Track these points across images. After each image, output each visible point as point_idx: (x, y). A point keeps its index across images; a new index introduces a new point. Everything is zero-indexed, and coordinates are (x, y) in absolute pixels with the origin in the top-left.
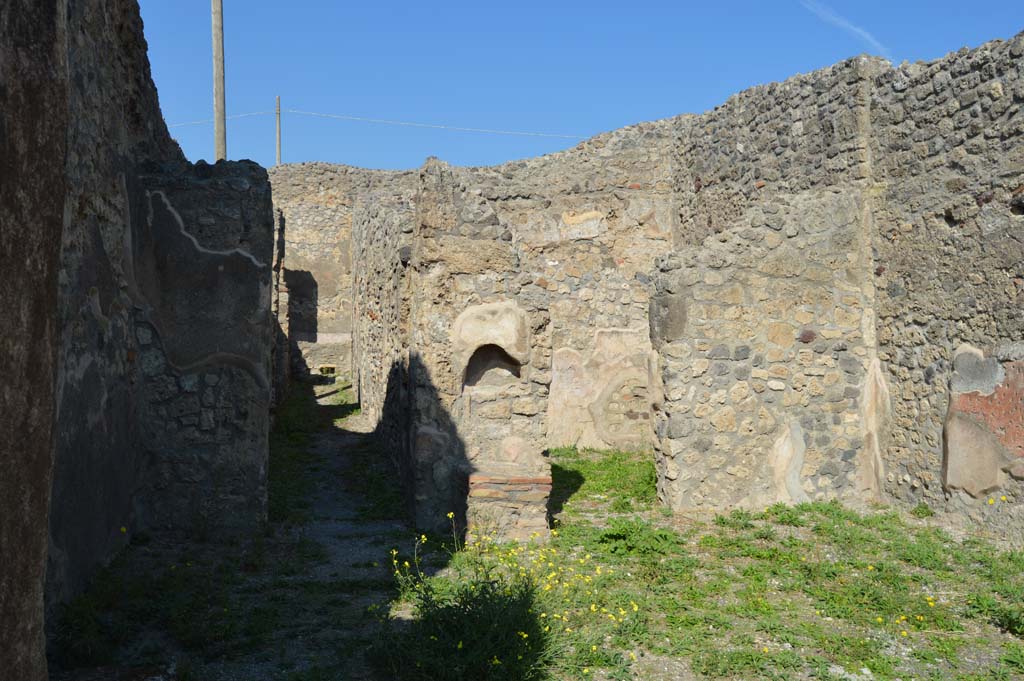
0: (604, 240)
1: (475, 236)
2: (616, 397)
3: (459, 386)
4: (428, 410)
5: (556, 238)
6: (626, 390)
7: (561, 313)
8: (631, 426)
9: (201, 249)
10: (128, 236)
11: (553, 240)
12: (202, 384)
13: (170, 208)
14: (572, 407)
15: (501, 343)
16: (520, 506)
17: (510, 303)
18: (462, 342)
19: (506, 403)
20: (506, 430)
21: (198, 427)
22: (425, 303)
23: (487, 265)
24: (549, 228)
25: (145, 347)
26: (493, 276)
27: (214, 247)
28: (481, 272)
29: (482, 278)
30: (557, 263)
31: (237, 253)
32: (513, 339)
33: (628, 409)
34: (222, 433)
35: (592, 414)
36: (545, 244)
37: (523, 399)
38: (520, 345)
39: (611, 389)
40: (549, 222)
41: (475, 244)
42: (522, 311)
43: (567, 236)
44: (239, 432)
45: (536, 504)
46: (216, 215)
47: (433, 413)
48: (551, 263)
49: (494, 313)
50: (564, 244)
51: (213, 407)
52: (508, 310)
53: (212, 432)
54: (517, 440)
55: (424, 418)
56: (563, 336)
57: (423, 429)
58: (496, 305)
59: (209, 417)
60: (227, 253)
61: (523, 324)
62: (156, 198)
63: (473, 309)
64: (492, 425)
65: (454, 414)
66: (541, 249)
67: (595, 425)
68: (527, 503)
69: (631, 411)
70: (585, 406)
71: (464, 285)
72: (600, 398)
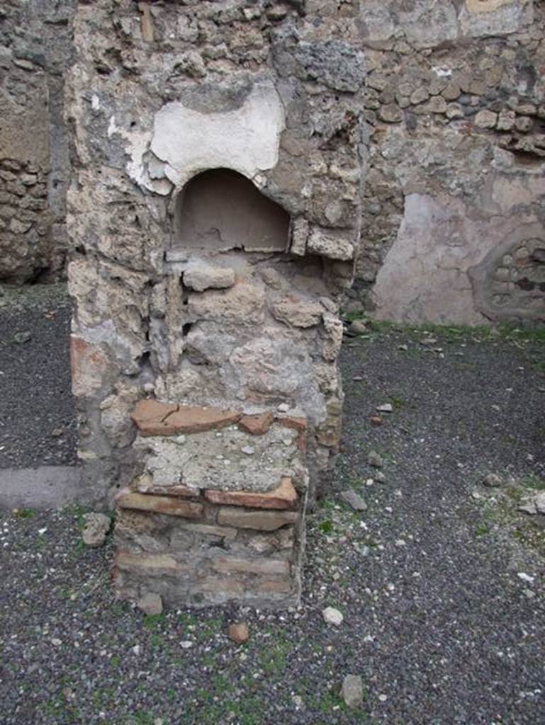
0: (524, 37)
2: (508, 260)
5: (452, 35)
6: (523, 253)
7: (447, 145)
8: (522, 299)
11: (448, 37)
14: (446, 269)
16: (232, 533)
22: (75, 69)
24: (445, 20)
30: (449, 73)
32: (268, 160)
33: (522, 277)
35: (471, 279)
36: (435, 45)
39: (502, 249)
40: (446, 9)
43: (470, 32)
48: (441, 73)
50: (463, 44)
56: (446, 175)
57: (82, 335)
66: (429, 51)
67: (473, 294)
69: (525, 280)
70: (465, 269)
72: (485, 261)
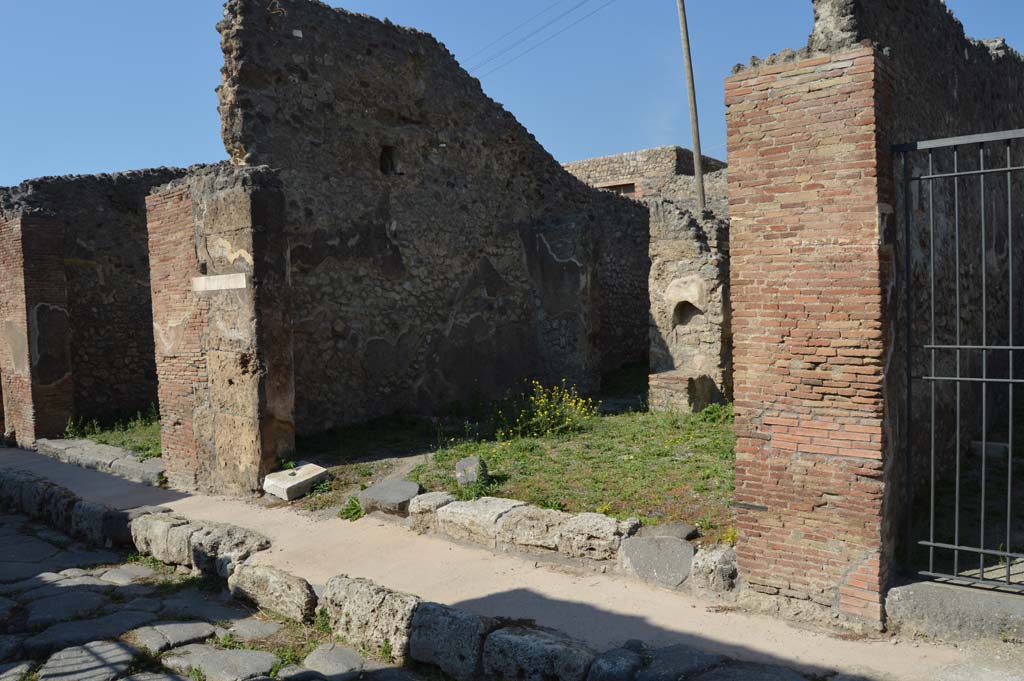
1: (676, 238)
3: (670, 326)
4: (654, 339)
9: (557, 260)
10: (524, 259)
12: (560, 324)
13: (545, 242)
15: (690, 300)
17: (695, 276)
18: (670, 301)
19: (696, 335)
20: (696, 351)
21: (559, 345)
23: (683, 255)
25: (538, 308)
26: (687, 261)
27: (563, 259)
28: (679, 260)
29: (681, 262)
31: (571, 262)
32: (696, 299)
34: (568, 348)
37: (706, 333)
38: (700, 301)
41: (675, 244)
42: (701, 280)
44: (575, 348)
45: (682, 392)
46: (562, 242)
47: (657, 340)
49: (685, 283)
51: (564, 335)
52: (693, 281)
53: (564, 348)
54: (702, 357)
55: (653, 343)
57: (652, 349)
58: (688, 278)
59: (563, 341)
60: (567, 261)
61: (702, 289)
62: (540, 237)
63: (676, 281)
64: (688, 348)
65: (668, 342)
68: (677, 391)
71: (672, 267)
